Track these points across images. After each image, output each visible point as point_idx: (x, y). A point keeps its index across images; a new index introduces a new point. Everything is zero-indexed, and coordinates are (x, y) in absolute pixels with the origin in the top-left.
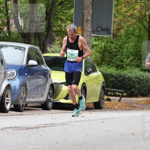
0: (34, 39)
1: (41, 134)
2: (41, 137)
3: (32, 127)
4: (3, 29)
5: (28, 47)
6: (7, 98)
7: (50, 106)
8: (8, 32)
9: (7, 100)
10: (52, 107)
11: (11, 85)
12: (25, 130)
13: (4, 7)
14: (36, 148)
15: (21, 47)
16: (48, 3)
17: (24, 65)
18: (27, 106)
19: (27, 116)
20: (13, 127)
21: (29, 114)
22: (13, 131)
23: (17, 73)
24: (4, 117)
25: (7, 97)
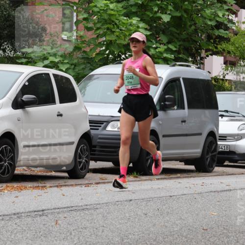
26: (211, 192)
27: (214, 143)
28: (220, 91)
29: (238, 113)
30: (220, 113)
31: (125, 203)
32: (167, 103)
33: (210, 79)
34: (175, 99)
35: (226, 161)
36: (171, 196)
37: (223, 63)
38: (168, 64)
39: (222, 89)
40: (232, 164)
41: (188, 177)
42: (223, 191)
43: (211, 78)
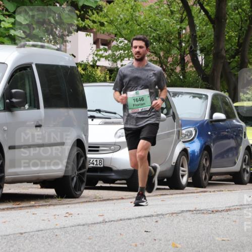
0: (221, 82)
1: (234, 219)
2: (234, 223)
3: (220, 209)
4: (176, 69)
5: (212, 94)
6: (182, 169)
7: (246, 179)
8: (183, 73)
9: (183, 171)
10: (248, 180)
11: (188, 149)
12: (210, 213)
13: (176, 37)
14: (228, 240)
15: (202, 94)
16: (241, 30)
17: (206, 120)
18: (212, 179)
19: (212, 193)
20: (192, 209)
21: (215, 191)
22: (193, 215)
23: (196, 132)
24: (178, 196)
25: (182, 166)
26: (78, 225)
27: (81, 157)
28: (89, 82)
29: (115, 113)
30: (90, 114)
32: (14, 100)
33: (75, 65)
34: (26, 93)
35: (99, 182)
36: (22, 234)
37: (92, 42)
38: (15, 44)
39: (92, 79)
40: (108, 185)
41: (46, 205)
42: (95, 224)
43: (77, 64)
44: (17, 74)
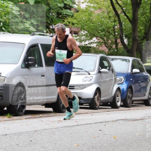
4: (113, 46)
9: (118, 99)
13: (112, 30)
17: (129, 73)
18: (133, 103)
20: (123, 119)
26: (65, 127)
29: (82, 69)
31: (2, 136)
32: (30, 62)
34: (35, 59)
36: (36, 131)
37: (69, 32)
41: (48, 116)
44: (31, 49)
